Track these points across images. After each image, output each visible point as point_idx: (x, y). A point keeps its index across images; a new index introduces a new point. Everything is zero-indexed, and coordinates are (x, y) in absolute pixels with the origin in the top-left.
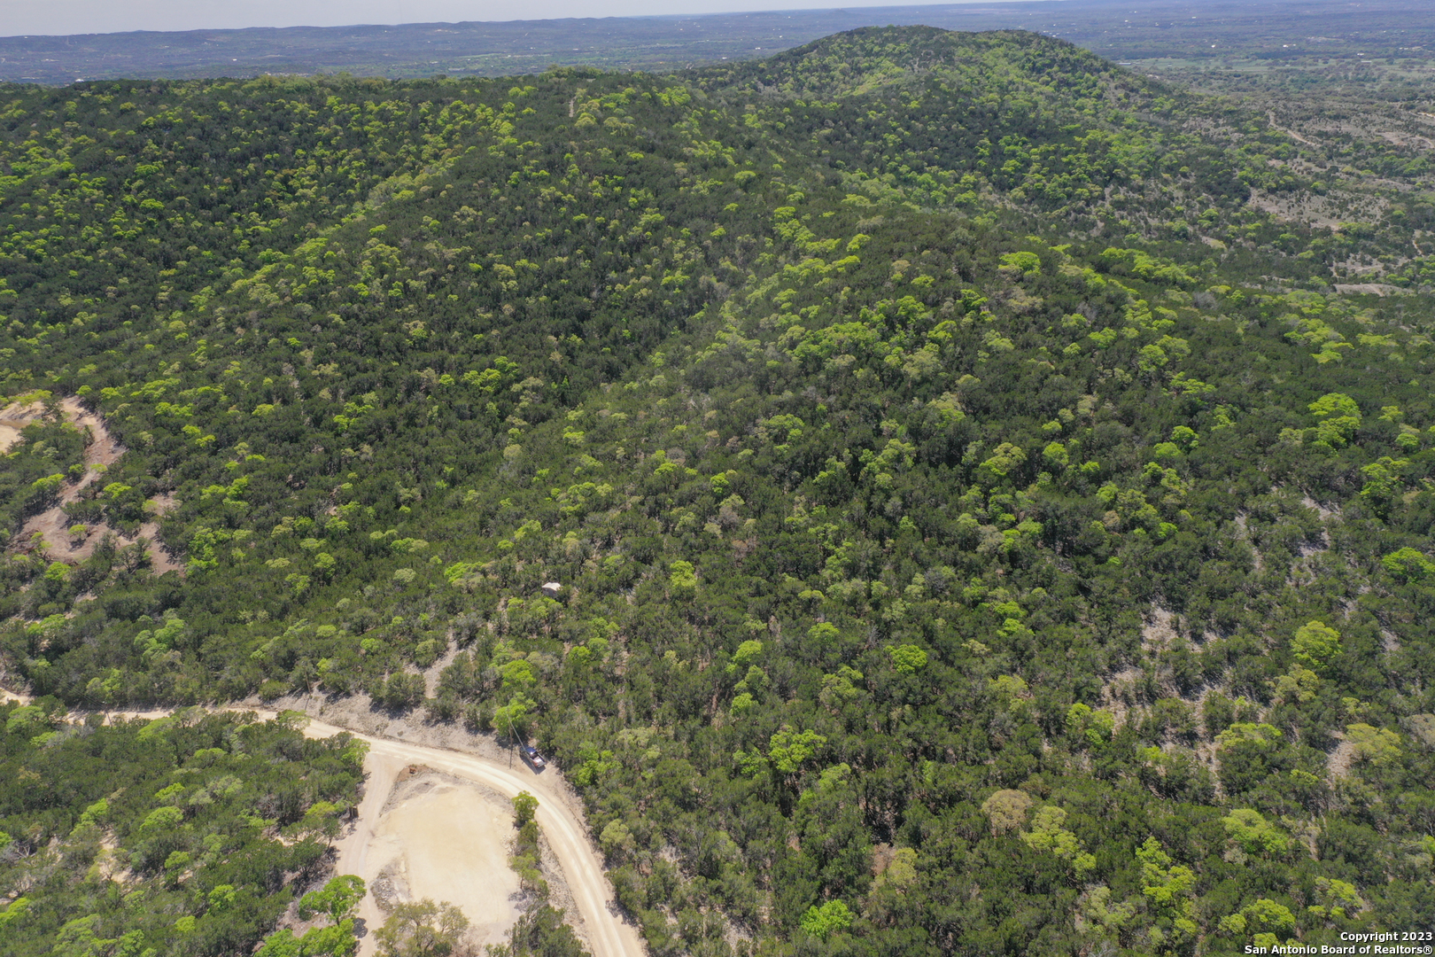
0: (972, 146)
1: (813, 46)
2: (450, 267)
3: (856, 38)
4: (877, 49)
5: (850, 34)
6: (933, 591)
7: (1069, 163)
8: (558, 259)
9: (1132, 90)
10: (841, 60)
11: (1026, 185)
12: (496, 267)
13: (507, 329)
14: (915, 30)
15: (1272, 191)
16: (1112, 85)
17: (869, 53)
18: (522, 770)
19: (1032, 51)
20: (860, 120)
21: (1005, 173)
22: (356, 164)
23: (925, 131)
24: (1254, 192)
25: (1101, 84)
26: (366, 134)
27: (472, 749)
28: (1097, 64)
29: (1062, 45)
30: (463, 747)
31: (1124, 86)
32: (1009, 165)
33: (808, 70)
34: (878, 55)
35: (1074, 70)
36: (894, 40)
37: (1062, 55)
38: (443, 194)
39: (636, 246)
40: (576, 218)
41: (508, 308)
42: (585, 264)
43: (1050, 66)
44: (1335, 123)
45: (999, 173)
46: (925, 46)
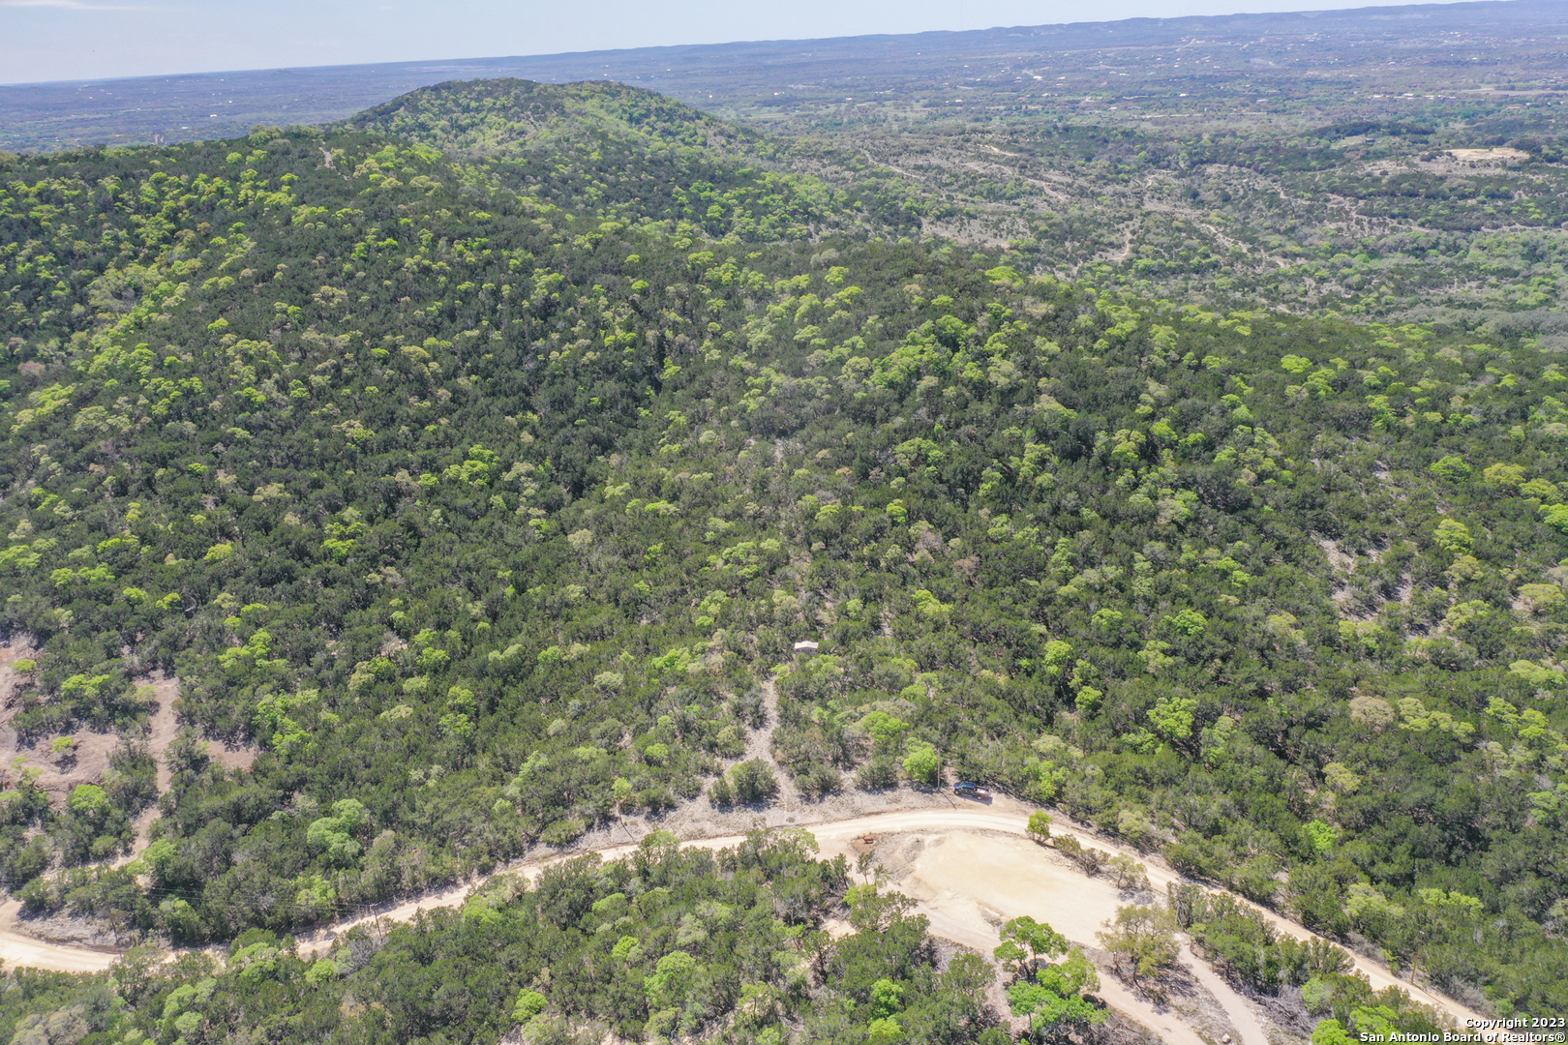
0: (668, 195)
1: (398, 104)
2: (348, 356)
3: (445, 93)
4: (473, 104)
5: (436, 89)
6: (1158, 565)
7: (766, 205)
8: (468, 333)
9: (730, 137)
10: (437, 117)
11: (737, 228)
12: (406, 349)
13: (455, 416)
14: (509, 84)
15: (938, 218)
16: (711, 132)
17: (466, 109)
18: (970, 807)
19: (624, 101)
20: (553, 174)
21: (712, 219)
22: (41, 259)
23: (618, 183)
24: (924, 221)
25: (700, 132)
26: (37, 221)
27: (895, 806)
28: (690, 113)
29: (651, 95)
30: (884, 806)
31: (721, 133)
32: (714, 210)
33: (403, 130)
34: (477, 110)
35: (671, 120)
36: (490, 94)
37: (654, 105)
38: (278, 275)
39: (547, 310)
40: (463, 287)
41: (444, 394)
42: (496, 335)
43: (647, 116)
44: (923, 157)
45: (705, 218)
46: (531, 99)
